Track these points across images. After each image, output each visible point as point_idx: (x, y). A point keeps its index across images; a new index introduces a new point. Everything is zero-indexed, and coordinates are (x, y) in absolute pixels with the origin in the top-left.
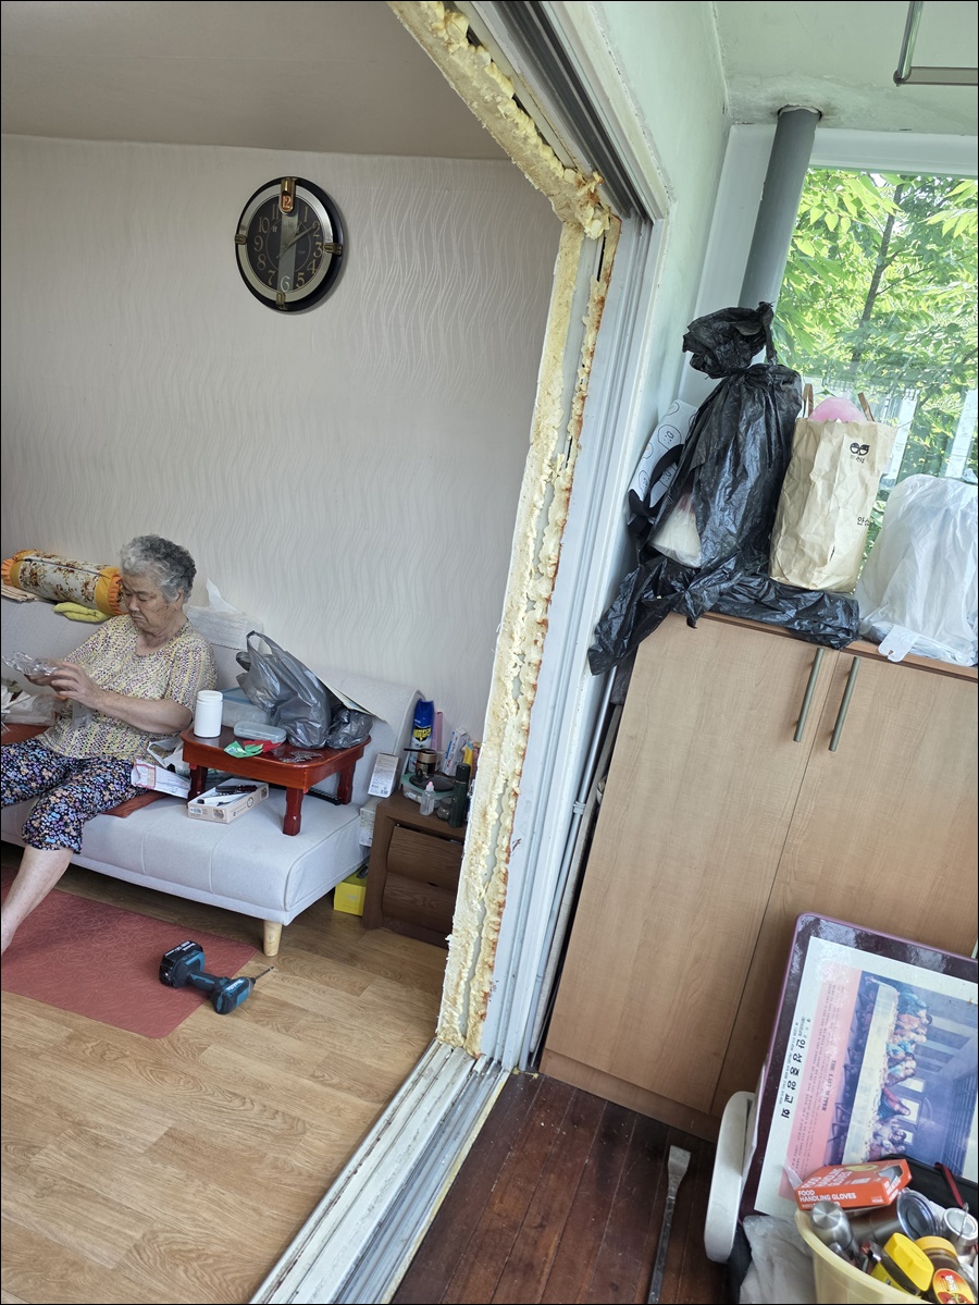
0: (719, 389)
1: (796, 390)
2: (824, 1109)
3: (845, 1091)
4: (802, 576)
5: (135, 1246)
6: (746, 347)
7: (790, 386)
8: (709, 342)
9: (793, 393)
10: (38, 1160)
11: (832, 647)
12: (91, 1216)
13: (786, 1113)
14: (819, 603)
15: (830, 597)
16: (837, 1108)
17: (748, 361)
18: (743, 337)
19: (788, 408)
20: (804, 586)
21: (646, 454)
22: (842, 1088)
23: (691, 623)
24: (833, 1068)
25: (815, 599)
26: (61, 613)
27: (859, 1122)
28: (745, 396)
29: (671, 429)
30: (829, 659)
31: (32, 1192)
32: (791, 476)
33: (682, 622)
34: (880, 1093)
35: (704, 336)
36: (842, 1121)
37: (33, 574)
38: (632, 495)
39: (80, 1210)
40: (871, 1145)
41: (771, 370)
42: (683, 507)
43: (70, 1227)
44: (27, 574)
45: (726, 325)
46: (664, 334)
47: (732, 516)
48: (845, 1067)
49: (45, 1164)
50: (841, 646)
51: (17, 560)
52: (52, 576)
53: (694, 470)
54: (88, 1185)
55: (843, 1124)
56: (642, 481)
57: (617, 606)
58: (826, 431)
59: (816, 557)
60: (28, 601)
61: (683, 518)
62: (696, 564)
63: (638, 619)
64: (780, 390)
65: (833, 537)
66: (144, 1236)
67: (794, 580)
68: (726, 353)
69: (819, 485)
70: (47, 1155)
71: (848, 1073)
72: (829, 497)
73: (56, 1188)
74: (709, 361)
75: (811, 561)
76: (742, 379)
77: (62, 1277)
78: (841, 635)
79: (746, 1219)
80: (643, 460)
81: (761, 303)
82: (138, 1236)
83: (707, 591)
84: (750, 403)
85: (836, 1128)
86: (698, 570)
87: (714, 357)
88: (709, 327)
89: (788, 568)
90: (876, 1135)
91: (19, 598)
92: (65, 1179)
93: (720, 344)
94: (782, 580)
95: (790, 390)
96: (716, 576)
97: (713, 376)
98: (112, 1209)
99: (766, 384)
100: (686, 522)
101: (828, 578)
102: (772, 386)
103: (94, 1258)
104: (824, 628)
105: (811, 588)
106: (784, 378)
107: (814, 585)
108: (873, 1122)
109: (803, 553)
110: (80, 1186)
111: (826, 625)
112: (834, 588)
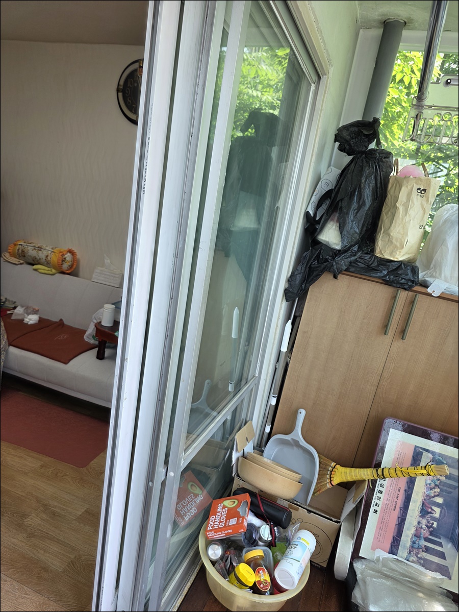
0: (352, 161)
1: (390, 162)
2: (394, 510)
3: (405, 502)
4: (391, 254)
5: (71, 561)
6: (366, 140)
7: (387, 160)
8: (348, 137)
9: (389, 163)
10: (27, 521)
11: (405, 289)
12: (52, 547)
13: (376, 511)
14: (399, 267)
15: (404, 265)
16: (401, 509)
17: (367, 147)
18: (365, 135)
19: (386, 171)
20: (392, 259)
21: (315, 194)
22: (404, 500)
23: (335, 277)
24: (399, 491)
25: (397, 266)
26: (36, 270)
27: (411, 517)
28: (365, 164)
29: (328, 182)
30: (403, 295)
31: (25, 535)
32: (387, 205)
33: (331, 276)
34: (422, 503)
35: (345, 134)
36: (403, 516)
37: (23, 251)
38: (307, 214)
39: (47, 544)
40: (416, 528)
41: (378, 151)
42: (332, 220)
43: (42, 552)
44: (20, 251)
45: (356, 129)
46: (324, 134)
47: (357, 224)
48: (405, 490)
49: (31, 523)
50: (409, 289)
51: (15, 245)
52: (31, 252)
53: (338, 201)
54: (51, 533)
55: (403, 517)
56: (313, 207)
57: (299, 268)
58: (405, 182)
59: (398, 244)
60: (21, 264)
61: (333, 225)
62: (338, 247)
63: (309, 275)
64: (382, 162)
65: (407, 235)
66: (75, 557)
67: (387, 257)
68: (356, 143)
69: (401, 208)
70: (31, 519)
71: (406, 493)
72: (406, 215)
73: (36, 534)
74: (347, 147)
75: (396, 246)
76: (364, 156)
77: (39, 574)
78: (410, 283)
79: (355, 560)
80: (314, 197)
81: (374, 118)
82: (73, 557)
83: (343, 262)
84: (367, 168)
85: (400, 519)
86: (339, 251)
87: (350, 145)
88: (348, 130)
89: (384, 250)
90: (419, 523)
91: (17, 263)
92: (40, 530)
93: (352, 138)
94: (381, 256)
95: (387, 162)
96: (349, 254)
97: (349, 154)
98: (61, 544)
99: (375, 158)
100: (334, 227)
101: (404, 255)
102: (378, 159)
103: (53, 566)
104: (401, 280)
105: (396, 260)
106: (384, 155)
107: (397, 258)
108: (418, 517)
109: (392, 242)
110: (47, 533)
111: (402, 278)
112: (406, 260)
